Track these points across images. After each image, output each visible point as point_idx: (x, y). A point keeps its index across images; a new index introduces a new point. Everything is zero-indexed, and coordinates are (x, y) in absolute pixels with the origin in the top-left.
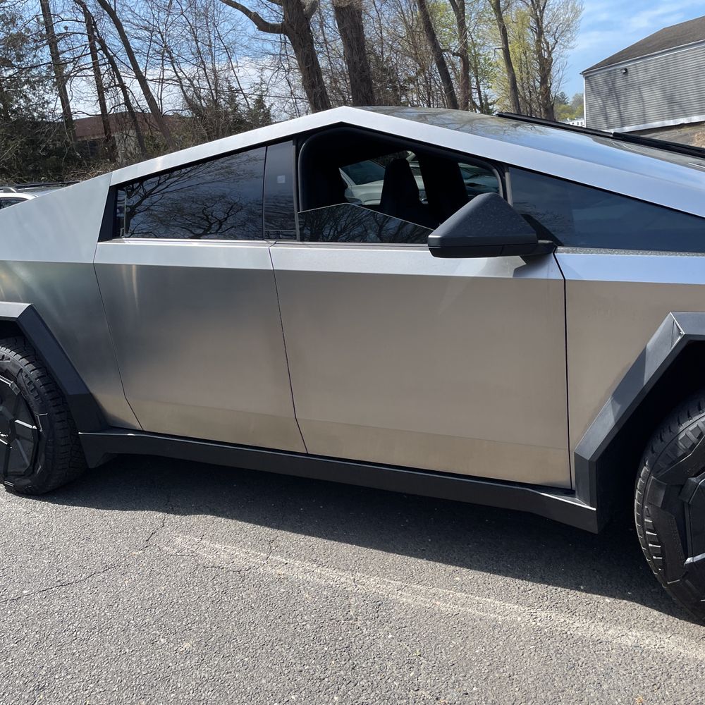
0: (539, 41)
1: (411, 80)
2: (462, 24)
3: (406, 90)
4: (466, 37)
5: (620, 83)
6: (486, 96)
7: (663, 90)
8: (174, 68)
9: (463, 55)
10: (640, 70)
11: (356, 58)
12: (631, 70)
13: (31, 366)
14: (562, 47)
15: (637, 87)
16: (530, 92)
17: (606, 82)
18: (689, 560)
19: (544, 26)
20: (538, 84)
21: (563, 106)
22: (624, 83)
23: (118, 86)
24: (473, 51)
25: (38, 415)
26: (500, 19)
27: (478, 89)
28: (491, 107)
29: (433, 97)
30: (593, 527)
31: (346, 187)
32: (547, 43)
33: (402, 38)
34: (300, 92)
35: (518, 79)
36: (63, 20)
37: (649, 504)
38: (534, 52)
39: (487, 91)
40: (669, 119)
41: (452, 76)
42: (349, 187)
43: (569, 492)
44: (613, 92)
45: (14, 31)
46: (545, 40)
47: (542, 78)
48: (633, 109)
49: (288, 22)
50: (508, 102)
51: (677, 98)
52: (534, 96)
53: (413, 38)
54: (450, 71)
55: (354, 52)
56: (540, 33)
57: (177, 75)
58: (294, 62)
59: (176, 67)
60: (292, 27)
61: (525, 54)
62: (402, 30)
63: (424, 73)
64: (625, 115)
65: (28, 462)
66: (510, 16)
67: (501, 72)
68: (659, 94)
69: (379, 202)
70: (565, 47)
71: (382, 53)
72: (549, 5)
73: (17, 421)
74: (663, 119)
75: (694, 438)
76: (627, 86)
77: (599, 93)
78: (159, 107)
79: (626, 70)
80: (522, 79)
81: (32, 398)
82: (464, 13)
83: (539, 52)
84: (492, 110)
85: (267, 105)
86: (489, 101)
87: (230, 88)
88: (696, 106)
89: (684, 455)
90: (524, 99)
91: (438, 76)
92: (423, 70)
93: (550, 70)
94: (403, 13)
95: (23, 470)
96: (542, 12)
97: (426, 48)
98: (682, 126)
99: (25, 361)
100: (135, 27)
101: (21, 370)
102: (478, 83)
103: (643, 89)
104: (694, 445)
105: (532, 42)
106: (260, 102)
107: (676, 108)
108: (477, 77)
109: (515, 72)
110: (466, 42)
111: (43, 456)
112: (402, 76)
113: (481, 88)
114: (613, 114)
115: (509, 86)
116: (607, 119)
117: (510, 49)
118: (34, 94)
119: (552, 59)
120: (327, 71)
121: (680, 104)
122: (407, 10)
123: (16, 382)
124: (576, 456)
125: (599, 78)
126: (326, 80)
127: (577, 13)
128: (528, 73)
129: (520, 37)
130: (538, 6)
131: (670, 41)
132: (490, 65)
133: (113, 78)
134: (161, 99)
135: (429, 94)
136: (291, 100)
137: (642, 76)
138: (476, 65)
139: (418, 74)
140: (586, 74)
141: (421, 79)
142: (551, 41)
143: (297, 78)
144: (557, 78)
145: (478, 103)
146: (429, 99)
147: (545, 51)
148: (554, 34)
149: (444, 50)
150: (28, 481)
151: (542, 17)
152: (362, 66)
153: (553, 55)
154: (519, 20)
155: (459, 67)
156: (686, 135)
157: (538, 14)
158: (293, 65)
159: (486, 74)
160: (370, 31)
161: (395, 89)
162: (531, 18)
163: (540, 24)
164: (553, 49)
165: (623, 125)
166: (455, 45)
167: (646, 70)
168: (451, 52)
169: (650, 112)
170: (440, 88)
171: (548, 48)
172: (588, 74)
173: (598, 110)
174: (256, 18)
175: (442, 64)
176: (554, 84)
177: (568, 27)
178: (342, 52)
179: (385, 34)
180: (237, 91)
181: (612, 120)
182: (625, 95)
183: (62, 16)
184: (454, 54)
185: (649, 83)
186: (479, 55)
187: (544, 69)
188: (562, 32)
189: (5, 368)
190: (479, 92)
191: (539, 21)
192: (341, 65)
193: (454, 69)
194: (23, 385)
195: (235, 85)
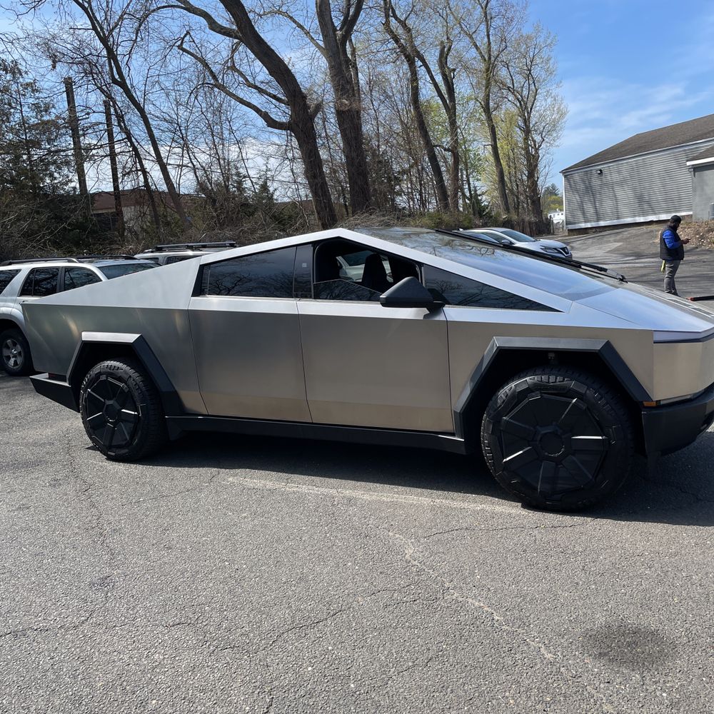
0: (526, 139)
1: (404, 172)
2: (453, 123)
3: (400, 181)
4: (456, 135)
5: (596, 182)
6: (475, 187)
7: (634, 189)
8: (189, 156)
9: (454, 151)
10: (613, 171)
11: (354, 155)
12: (605, 172)
13: (137, 374)
14: (548, 145)
15: (611, 186)
16: (517, 185)
17: (583, 181)
18: (505, 460)
19: (531, 126)
20: (525, 178)
21: (554, 197)
22: (599, 183)
23: (139, 170)
24: (463, 147)
25: (139, 406)
26: (489, 118)
27: (468, 181)
28: (480, 198)
29: (425, 188)
30: (463, 451)
31: (341, 267)
32: (534, 141)
33: (398, 134)
34: (302, 179)
35: (506, 173)
36: (94, 112)
37: (487, 433)
38: (522, 148)
39: (477, 184)
40: (639, 216)
41: (443, 169)
42: (344, 267)
43: (453, 434)
44: (589, 190)
45: (46, 118)
46: (533, 138)
47: (529, 173)
48: (607, 205)
49: (294, 121)
50: (496, 193)
51: (647, 198)
52: (521, 189)
53: (408, 134)
54: (441, 164)
55: (352, 149)
56: (527, 131)
57: (192, 162)
58: (298, 153)
59: (191, 154)
60: (298, 126)
61: (513, 150)
62: (397, 127)
63: (417, 166)
64: (601, 211)
65: (128, 438)
66: (499, 115)
67: (490, 165)
68: (630, 193)
69: (361, 281)
70: (551, 145)
71: (379, 146)
72: (535, 107)
73: (123, 410)
74: (635, 216)
75: (504, 398)
76: (602, 185)
77: (577, 191)
78: (177, 190)
79: (601, 170)
80: (510, 173)
81: (136, 394)
82: (455, 114)
83: (526, 149)
84: (481, 200)
85: (271, 189)
86: (479, 192)
87: (238, 174)
88: (664, 205)
89: (500, 406)
90: (511, 191)
91: (429, 169)
92: (416, 163)
93: (536, 166)
94: (398, 111)
95: (124, 443)
96: (529, 113)
97: (420, 143)
98: (651, 223)
99: (133, 371)
100: (156, 119)
101: (130, 376)
102: (467, 176)
103: (617, 188)
104: (504, 401)
105: (520, 139)
106: (264, 187)
107: (646, 206)
108: (467, 170)
109: (503, 167)
110: (457, 140)
111: (140, 432)
112: (396, 168)
113: (471, 180)
114: (590, 209)
115: (497, 179)
116: (584, 213)
117: (498, 146)
118: (59, 173)
119: (539, 156)
120: (327, 161)
121: (649, 203)
122: (403, 110)
123: (126, 384)
124: (455, 412)
125: (577, 177)
126: (326, 169)
127: (562, 115)
128: (515, 168)
129: (509, 135)
130: (526, 108)
131: (640, 147)
132: (479, 160)
133: (135, 163)
134: (179, 185)
135: (421, 185)
136: (293, 187)
137: (615, 177)
138: (466, 160)
139: (411, 167)
140: (565, 173)
141: (414, 171)
142: (538, 138)
143: (299, 167)
144: (543, 173)
145: (468, 194)
146: (421, 189)
147: (532, 148)
148: (541, 133)
149: (437, 146)
150: (127, 450)
151: (529, 118)
152: (359, 162)
153: (540, 152)
154: (508, 120)
155: (450, 160)
156: (652, 231)
157: (526, 115)
158: (296, 155)
159: (475, 167)
160: (367, 128)
161: (389, 179)
162: (519, 118)
163: (527, 123)
164: (540, 146)
165: (598, 220)
166: (447, 140)
167: (619, 172)
168: (443, 147)
169: (623, 209)
170: (432, 179)
171: (535, 145)
172: (567, 173)
173: (576, 206)
174: (265, 116)
175: (433, 159)
176: (541, 179)
177: (554, 126)
178: (341, 145)
179: (381, 130)
180: (245, 177)
181: (588, 215)
182: (600, 193)
183: (94, 109)
184: (445, 150)
185: (622, 183)
186: (469, 150)
187: (531, 164)
188: (549, 132)
189: (119, 375)
190: (469, 184)
191: (526, 121)
192: (340, 157)
193: (446, 162)
194: (131, 386)
195: (242, 171)
